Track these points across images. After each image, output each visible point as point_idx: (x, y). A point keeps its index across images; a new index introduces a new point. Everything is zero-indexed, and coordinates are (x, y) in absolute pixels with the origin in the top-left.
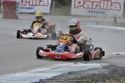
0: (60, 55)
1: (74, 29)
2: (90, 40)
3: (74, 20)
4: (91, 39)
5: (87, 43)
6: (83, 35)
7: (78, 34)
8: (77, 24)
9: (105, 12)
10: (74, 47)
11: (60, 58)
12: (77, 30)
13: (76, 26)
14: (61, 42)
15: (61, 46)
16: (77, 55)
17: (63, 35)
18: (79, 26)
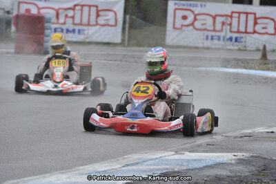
1: (157, 69)
2: (191, 93)
3: (157, 51)
4: (191, 91)
5: (184, 100)
6: (176, 81)
8: (163, 59)
9: (242, 38)
13: (162, 63)
14: (135, 97)
15: (137, 105)
16: (172, 125)
17: (137, 83)
18: (166, 63)
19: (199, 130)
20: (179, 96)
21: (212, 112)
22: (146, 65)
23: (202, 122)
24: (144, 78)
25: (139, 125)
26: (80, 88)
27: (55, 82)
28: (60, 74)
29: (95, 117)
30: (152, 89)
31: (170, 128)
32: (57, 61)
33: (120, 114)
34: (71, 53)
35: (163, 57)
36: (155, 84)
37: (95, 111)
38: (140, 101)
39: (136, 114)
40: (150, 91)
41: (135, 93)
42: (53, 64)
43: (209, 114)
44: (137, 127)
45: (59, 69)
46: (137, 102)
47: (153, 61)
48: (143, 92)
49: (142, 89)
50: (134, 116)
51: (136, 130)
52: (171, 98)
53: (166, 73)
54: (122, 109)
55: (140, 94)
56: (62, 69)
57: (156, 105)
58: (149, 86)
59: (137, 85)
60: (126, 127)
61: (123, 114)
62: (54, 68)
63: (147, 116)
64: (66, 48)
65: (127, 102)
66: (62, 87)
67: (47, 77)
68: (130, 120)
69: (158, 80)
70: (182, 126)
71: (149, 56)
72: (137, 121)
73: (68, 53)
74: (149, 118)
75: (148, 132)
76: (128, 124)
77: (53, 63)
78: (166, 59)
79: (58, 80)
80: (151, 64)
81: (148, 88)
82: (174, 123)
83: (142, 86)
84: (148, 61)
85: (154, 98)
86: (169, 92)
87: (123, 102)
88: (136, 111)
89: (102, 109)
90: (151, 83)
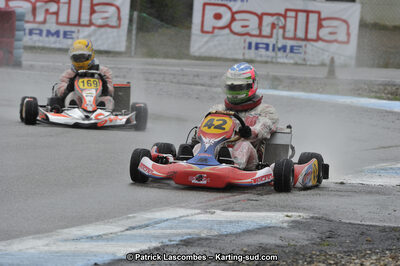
0: (204, 173)
1: (242, 95)
2: (288, 130)
3: (242, 69)
4: (289, 127)
5: (280, 140)
6: (267, 113)
7: (253, 113)
8: (250, 81)
9: (300, 47)
10: (242, 151)
11: (205, 182)
12: (250, 100)
13: (249, 86)
14: (205, 134)
15: (207, 146)
16: (257, 176)
17: (210, 114)
18: (255, 87)
19: (298, 184)
20: (273, 133)
21: (319, 158)
22: (225, 90)
23: (303, 172)
24: (221, 107)
25: (209, 175)
26: (122, 120)
27: (85, 111)
28: (92, 99)
29: (146, 162)
30: (231, 123)
31: (255, 180)
32: (86, 80)
33: (182, 159)
34: (101, 67)
35: (249, 78)
36: (235, 116)
37: (147, 153)
38: (213, 140)
39: (206, 160)
40: (228, 127)
41: (205, 129)
42: (81, 85)
43: (314, 161)
44: (207, 178)
45: (89, 92)
46: (208, 142)
47: (236, 83)
48: (216, 127)
49: (216, 123)
50: (203, 162)
51: (204, 182)
52: (260, 137)
53: (255, 100)
54: (186, 152)
55: (213, 131)
56: (94, 91)
57: (236, 146)
58: (227, 119)
59: (209, 118)
60: (190, 178)
61: (187, 159)
62: (82, 90)
63: (221, 162)
64: (93, 61)
65: (195, 142)
66: (96, 118)
67: (73, 103)
68: (196, 168)
69: (242, 111)
70: (272, 178)
71: (229, 75)
72: (206, 169)
73: (97, 67)
74: (224, 166)
75: (223, 185)
76: (194, 174)
77: (80, 83)
78: (254, 80)
79: (90, 109)
80: (232, 88)
81: (225, 122)
82: (260, 173)
83: (217, 118)
84: (229, 83)
85: (233, 137)
86: (256, 128)
87: (190, 142)
88: (206, 155)
89: (159, 151)
90: (229, 115)
